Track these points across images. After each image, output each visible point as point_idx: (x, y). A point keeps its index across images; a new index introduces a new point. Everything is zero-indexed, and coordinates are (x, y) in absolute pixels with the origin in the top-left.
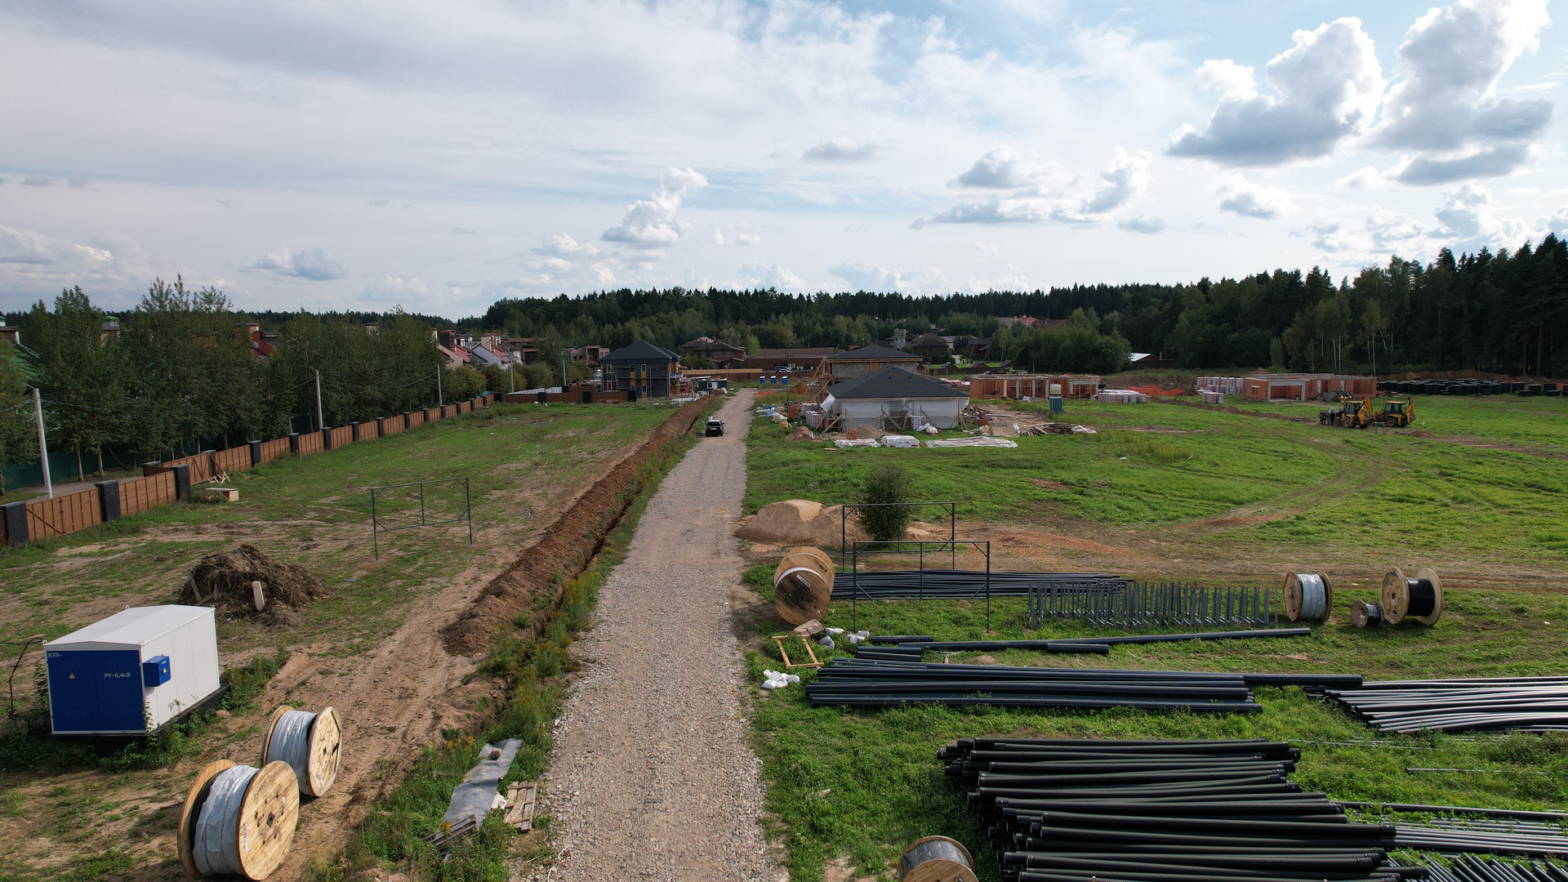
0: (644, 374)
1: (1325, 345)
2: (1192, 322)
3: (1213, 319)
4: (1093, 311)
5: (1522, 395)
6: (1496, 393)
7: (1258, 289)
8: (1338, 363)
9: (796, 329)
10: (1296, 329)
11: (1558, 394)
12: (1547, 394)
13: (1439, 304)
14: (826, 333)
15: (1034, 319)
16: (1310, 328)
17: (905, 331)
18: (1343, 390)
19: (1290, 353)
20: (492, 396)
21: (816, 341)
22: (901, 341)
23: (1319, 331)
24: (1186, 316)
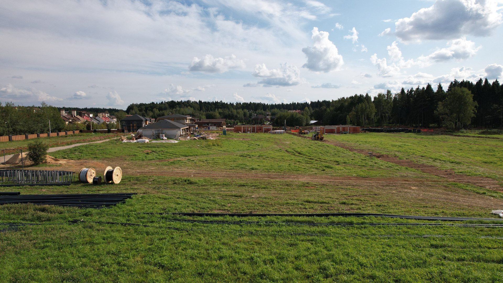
0: (135, 125)
1: (361, 117)
2: (330, 111)
3: (336, 110)
4: (311, 108)
5: (406, 132)
6: (400, 132)
7: (350, 100)
8: (365, 123)
9: (220, 113)
10: (353, 113)
11: (416, 132)
12: (413, 132)
13: (398, 105)
14: (229, 115)
15: (299, 111)
16: (357, 112)
17: (255, 114)
18: (349, 130)
19: (352, 120)
20: (79, 131)
21: (226, 117)
22: (253, 117)
23: (360, 113)
24: (329, 109)
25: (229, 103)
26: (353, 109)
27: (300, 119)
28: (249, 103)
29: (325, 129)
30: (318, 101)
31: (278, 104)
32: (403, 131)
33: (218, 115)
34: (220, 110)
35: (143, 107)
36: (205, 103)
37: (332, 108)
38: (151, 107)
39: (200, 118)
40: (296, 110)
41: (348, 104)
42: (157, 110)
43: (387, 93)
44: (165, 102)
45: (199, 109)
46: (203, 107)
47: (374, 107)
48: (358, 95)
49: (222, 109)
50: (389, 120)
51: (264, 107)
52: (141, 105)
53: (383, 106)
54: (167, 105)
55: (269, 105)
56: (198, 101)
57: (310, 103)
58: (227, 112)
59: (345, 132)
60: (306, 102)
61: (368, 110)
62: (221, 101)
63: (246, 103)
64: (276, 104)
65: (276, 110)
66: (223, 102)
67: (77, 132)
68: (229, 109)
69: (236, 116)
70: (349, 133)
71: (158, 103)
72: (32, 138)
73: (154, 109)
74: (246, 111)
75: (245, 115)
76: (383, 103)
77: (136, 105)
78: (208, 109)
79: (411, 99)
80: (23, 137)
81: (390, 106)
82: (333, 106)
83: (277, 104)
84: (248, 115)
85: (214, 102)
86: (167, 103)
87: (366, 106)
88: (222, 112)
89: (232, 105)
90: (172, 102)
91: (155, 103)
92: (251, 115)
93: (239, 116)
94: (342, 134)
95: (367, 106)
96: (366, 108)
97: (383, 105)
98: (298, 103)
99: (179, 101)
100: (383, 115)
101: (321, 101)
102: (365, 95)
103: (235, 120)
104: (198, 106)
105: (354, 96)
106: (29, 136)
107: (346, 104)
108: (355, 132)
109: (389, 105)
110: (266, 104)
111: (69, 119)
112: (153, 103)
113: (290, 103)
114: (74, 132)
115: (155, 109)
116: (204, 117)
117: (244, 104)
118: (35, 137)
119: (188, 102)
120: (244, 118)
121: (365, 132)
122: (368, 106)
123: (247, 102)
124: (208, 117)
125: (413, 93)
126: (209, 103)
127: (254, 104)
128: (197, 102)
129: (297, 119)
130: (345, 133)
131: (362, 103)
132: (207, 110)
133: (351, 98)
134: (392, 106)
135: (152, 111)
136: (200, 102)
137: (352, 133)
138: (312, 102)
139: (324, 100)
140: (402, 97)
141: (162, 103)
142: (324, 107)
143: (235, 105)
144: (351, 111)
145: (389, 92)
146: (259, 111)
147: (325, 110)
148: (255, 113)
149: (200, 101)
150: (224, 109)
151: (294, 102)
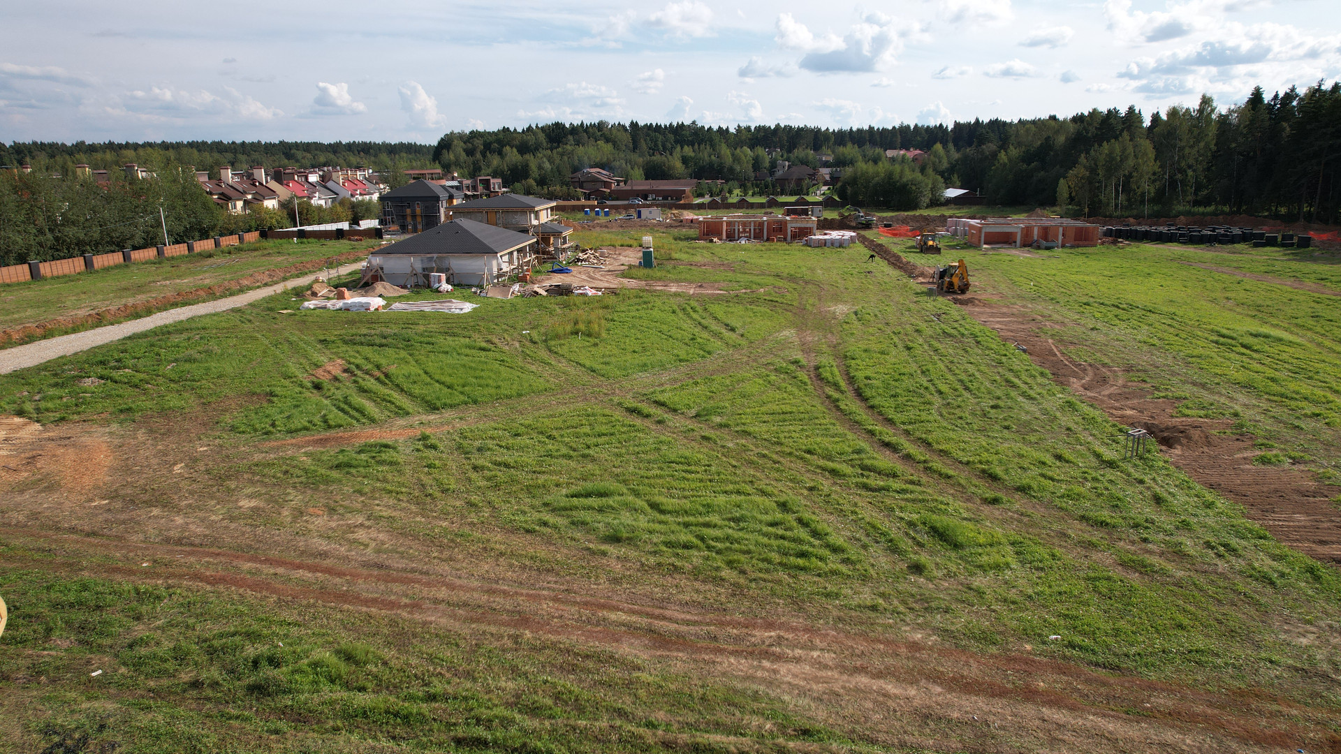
0: (418, 211)
1: (1106, 186)
2: (1010, 160)
3: (1028, 158)
4: (951, 146)
5: (1256, 245)
6: (1233, 242)
7: (1072, 128)
8: (1116, 205)
9: (685, 160)
10: (1080, 171)
11: (1292, 245)
12: (1283, 245)
13: (1234, 145)
14: (711, 165)
15: (918, 152)
16: (1093, 171)
17: (787, 163)
18: (1061, 237)
19: (1073, 194)
20: (257, 233)
21: (702, 172)
22: (781, 172)
23: (1101, 172)
24: (1007, 155)
25: (715, 128)
26: (1082, 159)
27: (914, 188)
28: (773, 127)
29: (984, 231)
30: (977, 120)
31: (858, 130)
32: (1244, 238)
33: (679, 165)
34: (688, 151)
35: (479, 143)
36: (649, 127)
37: (1014, 152)
38: (499, 141)
39: (627, 178)
40: (908, 149)
41: (1067, 139)
42: (515, 150)
43: (1200, 105)
44: (537, 126)
45: (631, 146)
46: (642, 140)
47: (1151, 154)
48: (1103, 109)
49: (693, 145)
50: (1196, 194)
51: (816, 138)
52: (474, 135)
53: (1181, 149)
54: (542, 137)
55: (831, 130)
56: (627, 125)
57: (951, 127)
58: (706, 155)
59: (1049, 244)
60: (941, 125)
61: (1131, 162)
62: (694, 123)
63: (764, 127)
64: (851, 129)
65: (849, 150)
66: (700, 125)
67: (252, 237)
68: (713, 146)
69: (731, 170)
70: (1063, 246)
71: (520, 130)
72: (106, 264)
73: (504, 149)
74: (761, 151)
75: (756, 164)
76: (1181, 140)
77: (461, 136)
78: (656, 145)
79: (1285, 124)
80: (76, 263)
81: (1207, 145)
82: (1019, 144)
83: (854, 129)
84: (767, 164)
85: (675, 124)
86: (542, 128)
87: (1123, 151)
88: (692, 154)
89: (723, 132)
90: (558, 126)
91: (512, 129)
92: (773, 165)
93: (738, 168)
94: (1039, 248)
95: (1128, 151)
96: (1124, 159)
97: (1183, 144)
98: (916, 125)
99: (576, 122)
100: (1179, 176)
101: (986, 120)
102: (1123, 111)
103: (727, 181)
104: (626, 139)
105: (1086, 114)
106: (95, 261)
107: (1061, 139)
108: (1081, 243)
109: (1202, 144)
110: (823, 129)
111: (244, 193)
112: (506, 130)
113: (894, 127)
114: (241, 239)
115: (508, 148)
116: (638, 173)
117: (758, 129)
118: (117, 261)
119: (601, 126)
120: (753, 175)
121: (1115, 243)
122: (1130, 150)
123: (767, 125)
124: (654, 172)
125: (1295, 103)
126: (658, 127)
127: (788, 129)
128: (624, 127)
129: (904, 186)
130: (1048, 248)
131: (1113, 141)
132: (653, 149)
133: (1078, 119)
134: (1213, 147)
135: (500, 153)
136: (634, 125)
137: (1072, 247)
138: (957, 125)
139: (993, 117)
140: (1252, 121)
141: (530, 128)
142: (990, 147)
143: (734, 131)
144: (1074, 163)
145: (1206, 101)
146: (799, 152)
147: (994, 155)
148: (788, 160)
149: (632, 122)
150: (699, 145)
151: (905, 123)
